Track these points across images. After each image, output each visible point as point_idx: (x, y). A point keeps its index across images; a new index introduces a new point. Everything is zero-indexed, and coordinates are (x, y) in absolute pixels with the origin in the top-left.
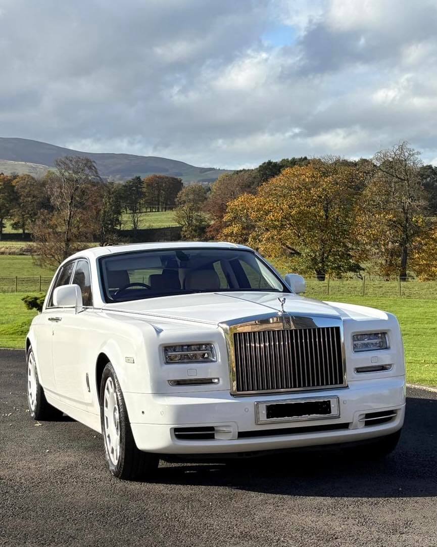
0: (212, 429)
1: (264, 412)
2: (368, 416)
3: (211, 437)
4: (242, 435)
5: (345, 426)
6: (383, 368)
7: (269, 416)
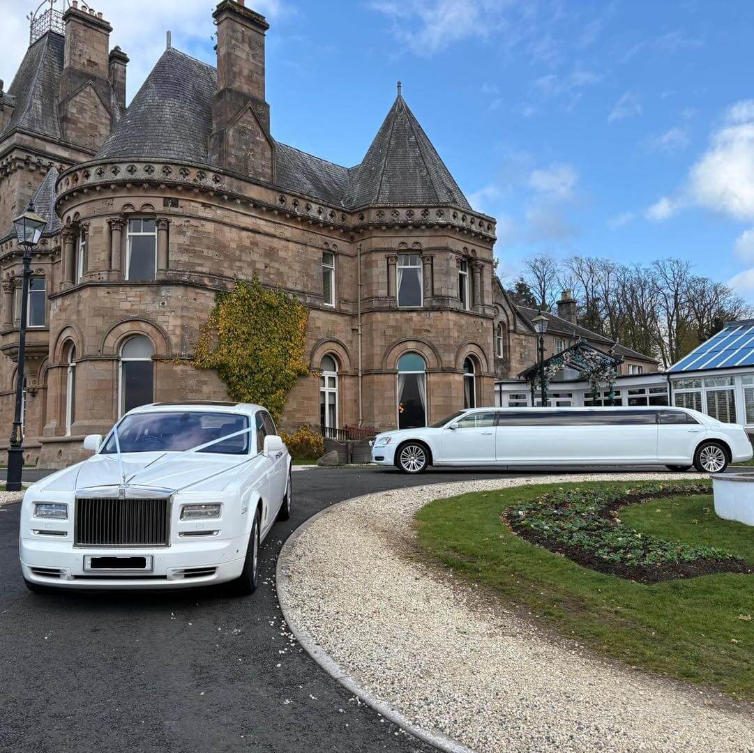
0: (58, 571)
1: (89, 562)
2: (186, 571)
3: (58, 576)
4: (77, 577)
5: (164, 577)
6: (210, 533)
7: (93, 566)
